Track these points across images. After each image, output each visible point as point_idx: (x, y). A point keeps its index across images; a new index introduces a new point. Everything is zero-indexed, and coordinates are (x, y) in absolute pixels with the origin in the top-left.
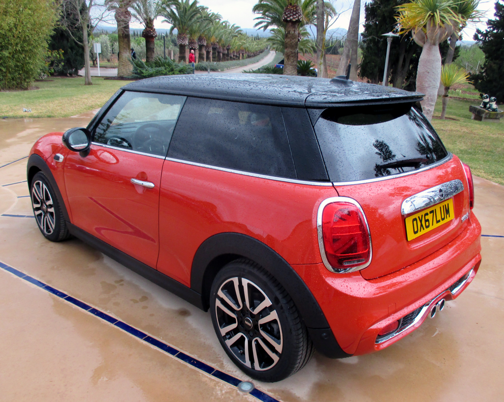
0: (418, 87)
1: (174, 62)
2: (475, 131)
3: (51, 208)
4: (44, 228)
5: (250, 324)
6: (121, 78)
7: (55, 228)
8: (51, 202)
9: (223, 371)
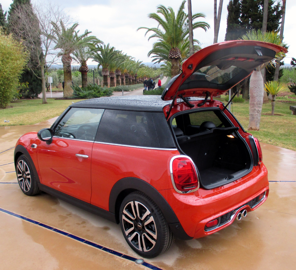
0: (251, 96)
1: (100, 87)
2: (291, 122)
3: (28, 175)
4: (24, 188)
5: (140, 226)
6: (66, 98)
7: (31, 187)
8: (29, 172)
9: (128, 255)
